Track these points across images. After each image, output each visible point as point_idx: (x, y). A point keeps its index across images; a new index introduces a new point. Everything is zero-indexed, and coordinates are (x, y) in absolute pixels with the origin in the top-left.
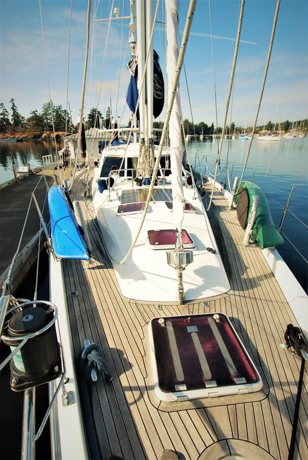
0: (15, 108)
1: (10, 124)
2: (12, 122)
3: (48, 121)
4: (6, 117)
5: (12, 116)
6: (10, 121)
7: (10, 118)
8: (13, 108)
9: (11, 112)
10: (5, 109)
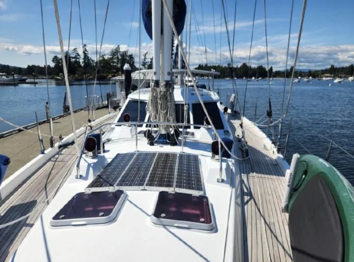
0: (86, 52)
1: (80, 66)
2: (82, 65)
3: (115, 64)
4: (78, 60)
5: (83, 59)
6: (81, 63)
7: (81, 61)
8: (84, 53)
9: (82, 56)
10: (78, 54)
